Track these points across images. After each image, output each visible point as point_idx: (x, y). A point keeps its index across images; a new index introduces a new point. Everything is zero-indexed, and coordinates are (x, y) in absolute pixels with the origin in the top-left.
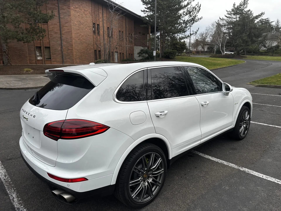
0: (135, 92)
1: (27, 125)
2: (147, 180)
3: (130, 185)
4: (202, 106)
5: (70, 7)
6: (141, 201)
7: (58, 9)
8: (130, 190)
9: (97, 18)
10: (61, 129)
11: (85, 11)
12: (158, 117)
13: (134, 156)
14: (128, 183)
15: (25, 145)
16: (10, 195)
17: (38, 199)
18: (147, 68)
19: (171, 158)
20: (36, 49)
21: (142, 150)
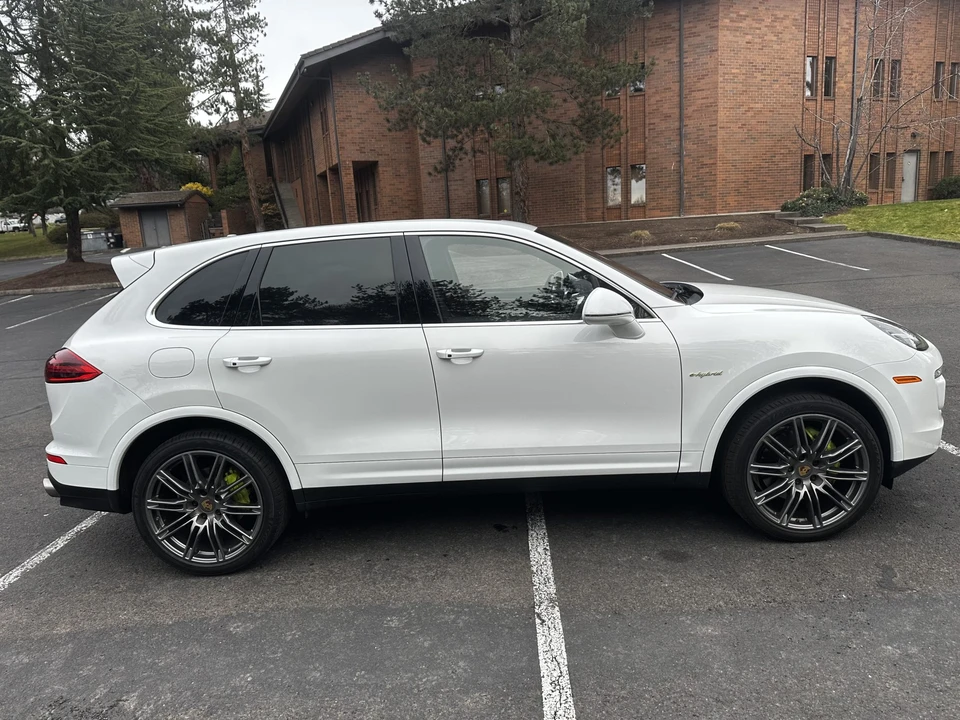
2: (211, 517)
3: (149, 507)
4: (446, 360)
7: (677, 39)
8: (149, 516)
9: (828, 36)
11: (776, 19)
12: (232, 368)
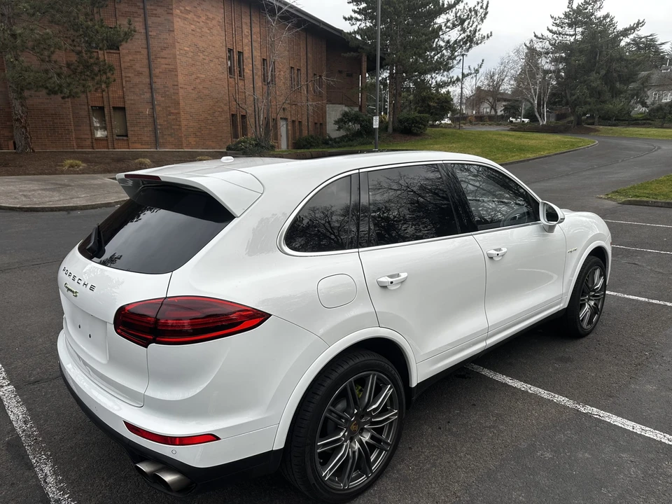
0: (330, 224)
1: (75, 306)
2: (357, 438)
3: (318, 451)
4: (491, 258)
5: (171, 9)
6: (344, 486)
7: (143, 15)
8: (317, 460)
9: (238, 38)
10: (157, 320)
11: (208, 18)
12: (384, 287)
13: (328, 383)
14: (313, 446)
15: (70, 353)
16: (37, 469)
17: (103, 478)
18: (359, 169)
19: (414, 384)
20: (91, 112)
21: (346, 367)
